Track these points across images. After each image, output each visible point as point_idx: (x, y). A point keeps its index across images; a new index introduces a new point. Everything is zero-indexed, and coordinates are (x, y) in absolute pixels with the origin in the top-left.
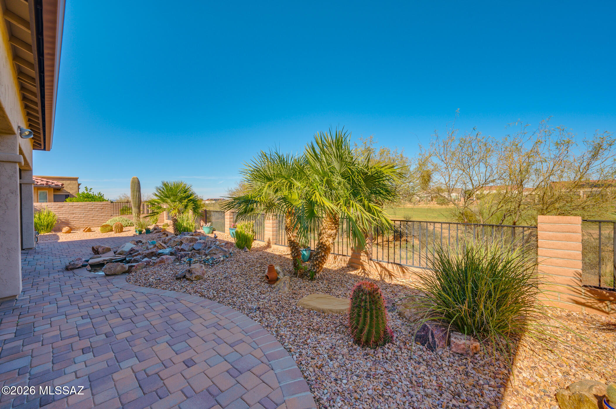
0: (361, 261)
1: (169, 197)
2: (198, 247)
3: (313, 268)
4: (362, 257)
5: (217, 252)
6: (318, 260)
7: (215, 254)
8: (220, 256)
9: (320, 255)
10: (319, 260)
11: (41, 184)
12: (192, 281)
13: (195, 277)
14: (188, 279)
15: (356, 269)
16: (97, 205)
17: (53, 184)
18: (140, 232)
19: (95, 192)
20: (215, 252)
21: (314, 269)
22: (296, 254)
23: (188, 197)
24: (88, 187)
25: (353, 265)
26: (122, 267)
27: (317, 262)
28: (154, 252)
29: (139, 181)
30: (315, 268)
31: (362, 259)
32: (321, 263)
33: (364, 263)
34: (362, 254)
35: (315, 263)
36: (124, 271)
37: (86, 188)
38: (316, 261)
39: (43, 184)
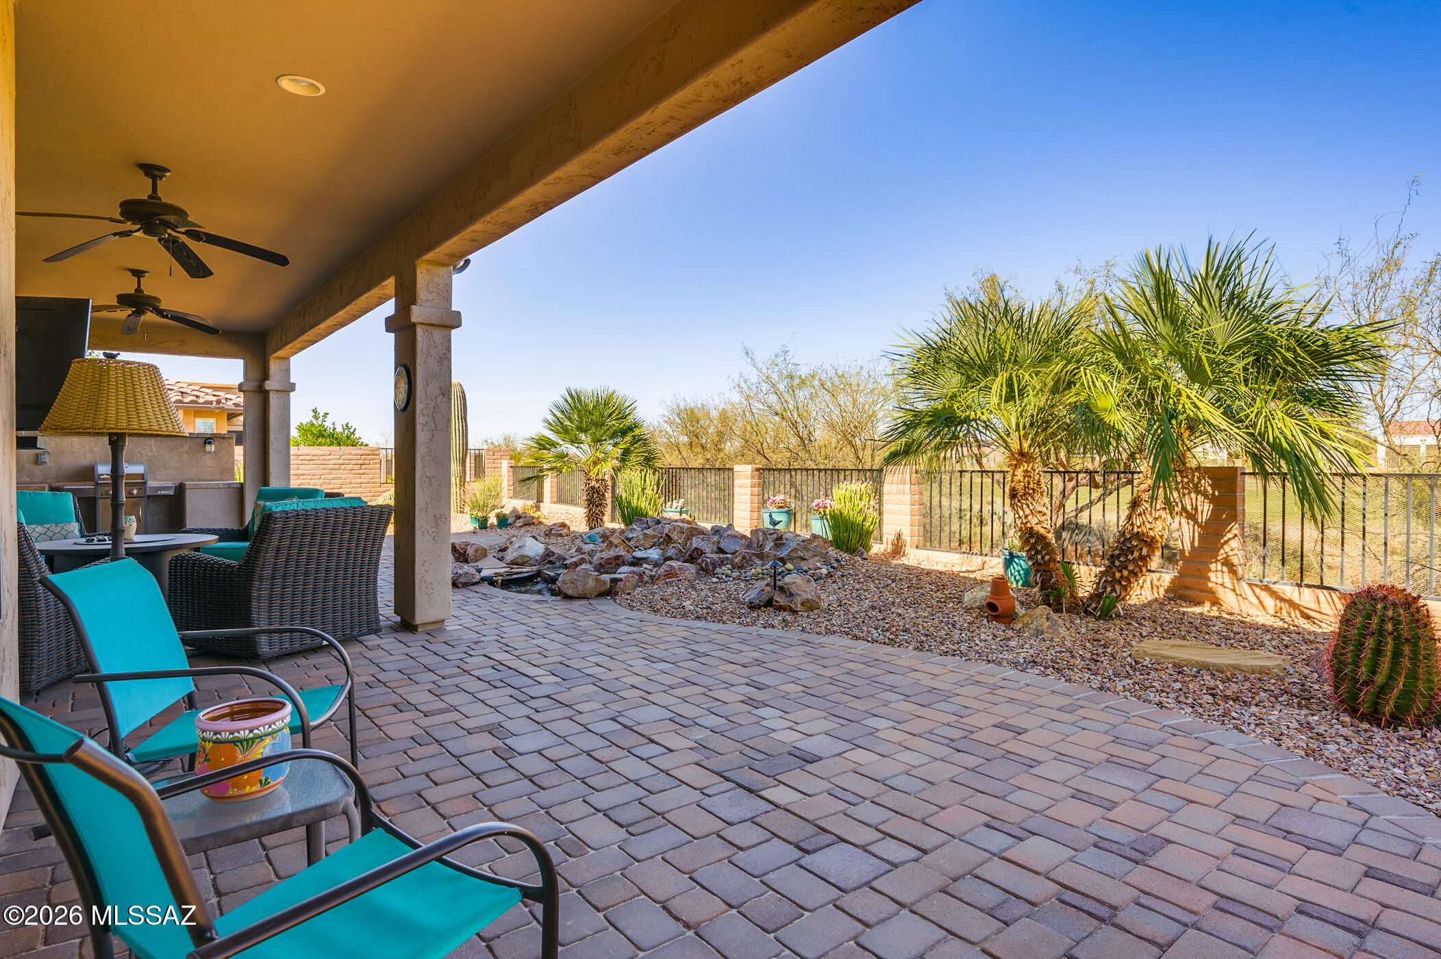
0: (1210, 585)
1: (585, 431)
2: (733, 548)
3: (1109, 589)
4: (1212, 575)
5: (807, 555)
6: (1126, 568)
7: (803, 559)
8: (819, 565)
9: (1136, 554)
10: (1131, 568)
11: (205, 402)
12: (797, 612)
13: (802, 604)
14: (780, 608)
15: (1199, 603)
16: (350, 454)
17: (230, 403)
18: (483, 524)
19: (336, 422)
20: (802, 554)
21: (1114, 590)
22: (1047, 558)
23: (630, 429)
24: (318, 411)
25: (1188, 593)
26: (596, 579)
27: (1125, 573)
28: (621, 556)
29: (463, 392)
30: (1118, 588)
31: (1213, 579)
32: (1136, 574)
33: (1220, 589)
34: (1213, 567)
35: (1118, 575)
36: (602, 589)
37: (315, 411)
38: (1121, 571)
39: (211, 403)
